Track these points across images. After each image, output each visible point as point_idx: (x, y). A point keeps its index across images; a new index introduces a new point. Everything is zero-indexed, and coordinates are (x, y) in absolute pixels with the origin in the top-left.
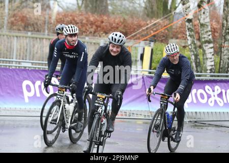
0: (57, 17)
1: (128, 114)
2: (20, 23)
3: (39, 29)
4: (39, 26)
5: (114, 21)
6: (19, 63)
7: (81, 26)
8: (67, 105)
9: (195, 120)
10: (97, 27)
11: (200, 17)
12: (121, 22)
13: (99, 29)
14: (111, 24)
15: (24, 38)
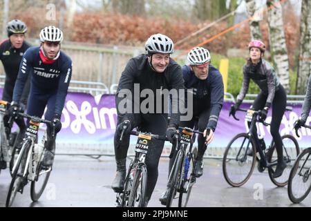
7: (108, 31)
10: (130, 32)
11: (269, 19)
13: (132, 35)
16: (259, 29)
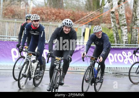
0: (32, 10)
1: (75, 68)
2: (10, 14)
3: (22, 17)
4: (21, 15)
5: (67, 12)
6: (9, 38)
7: (47, 15)
8: (33, 64)
9: (116, 72)
10: (57, 16)
11: (119, 11)
12: (71, 13)
13: (58, 17)
14: (65, 15)
15: (12, 23)
16: (114, 15)
